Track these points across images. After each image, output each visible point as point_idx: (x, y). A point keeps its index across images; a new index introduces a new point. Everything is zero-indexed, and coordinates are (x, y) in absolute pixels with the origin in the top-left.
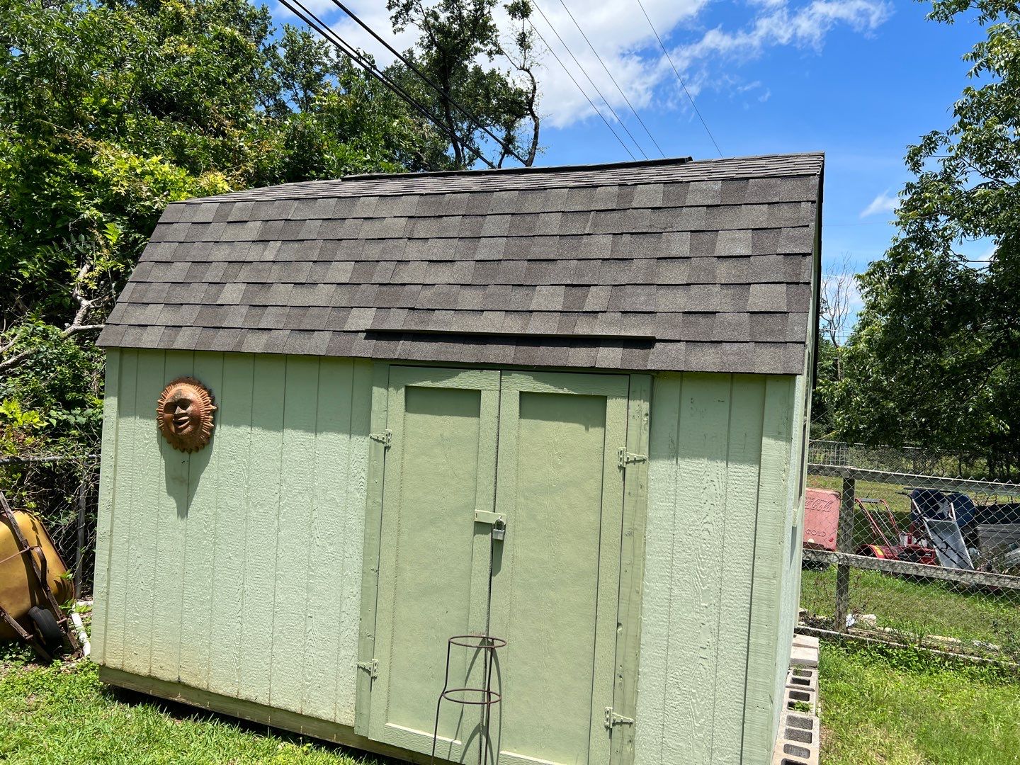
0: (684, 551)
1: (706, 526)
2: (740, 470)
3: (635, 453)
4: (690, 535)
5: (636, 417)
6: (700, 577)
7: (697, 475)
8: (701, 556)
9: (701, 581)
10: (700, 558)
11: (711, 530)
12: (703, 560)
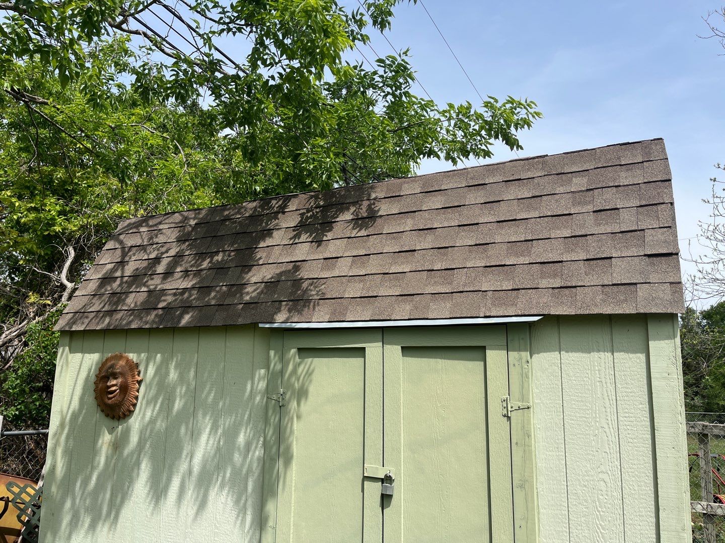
0: (580, 503)
1: (601, 475)
2: (632, 415)
3: (519, 401)
4: (585, 486)
5: (516, 365)
6: (601, 532)
7: (585, 422)
8: (600, 509)
9: (603, 537)
10: (599, 511)
11: (607, 480)
12: (601, 513)
